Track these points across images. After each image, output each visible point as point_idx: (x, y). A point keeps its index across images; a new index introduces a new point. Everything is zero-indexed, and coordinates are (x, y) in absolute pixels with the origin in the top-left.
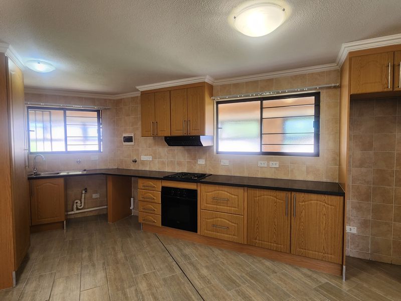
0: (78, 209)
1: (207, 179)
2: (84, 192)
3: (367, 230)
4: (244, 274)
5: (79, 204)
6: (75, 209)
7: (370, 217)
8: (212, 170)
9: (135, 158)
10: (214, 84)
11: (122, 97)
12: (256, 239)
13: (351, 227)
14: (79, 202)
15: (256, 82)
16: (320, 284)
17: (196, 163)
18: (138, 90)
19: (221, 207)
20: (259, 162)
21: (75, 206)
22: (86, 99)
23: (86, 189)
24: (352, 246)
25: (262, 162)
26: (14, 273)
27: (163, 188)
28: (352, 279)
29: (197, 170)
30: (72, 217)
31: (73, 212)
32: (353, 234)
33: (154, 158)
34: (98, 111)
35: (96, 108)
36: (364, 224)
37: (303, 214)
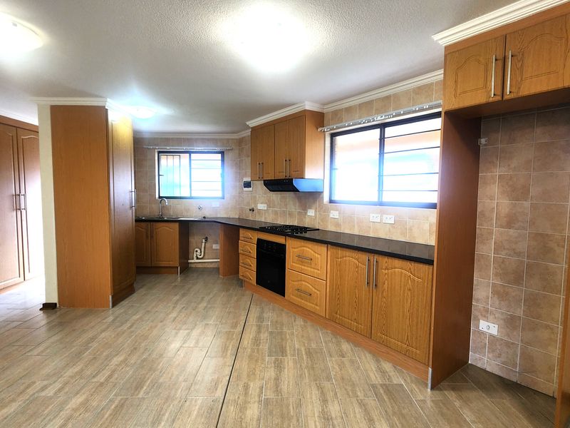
0: (197, 258)
1: (307, 235)
2: (204, 241)
3: (515, 333)
4: (303, 349)
5: (198, 253)
6: (195, 258)
7: (520, 312)
8: (321, 223)
9: (253, 206)
10: (325, 111)
11: (243, 136)
12: (336, 313)
13: (489, 324)
14: (199, 251)
15: (370, 103)
16: (388, 383)
17: (306, 213)
18: (248, 127)
19: (306, 268)
20: (372, 215)
21: (195, 255)
22: (208, 140)
23: (207, 238)
24: (490, 356)
25: (375, 215)
26: (110, 297)
27: (259, 240)
28: (446, 393)
29: (307, 223)
30: (193, 266)
31: (193, 261)
32: (493, 336)
33: (269, 206)
34: (222, 153)
35: (218, 149)
36: (510, 323)
37: (386, 286)
